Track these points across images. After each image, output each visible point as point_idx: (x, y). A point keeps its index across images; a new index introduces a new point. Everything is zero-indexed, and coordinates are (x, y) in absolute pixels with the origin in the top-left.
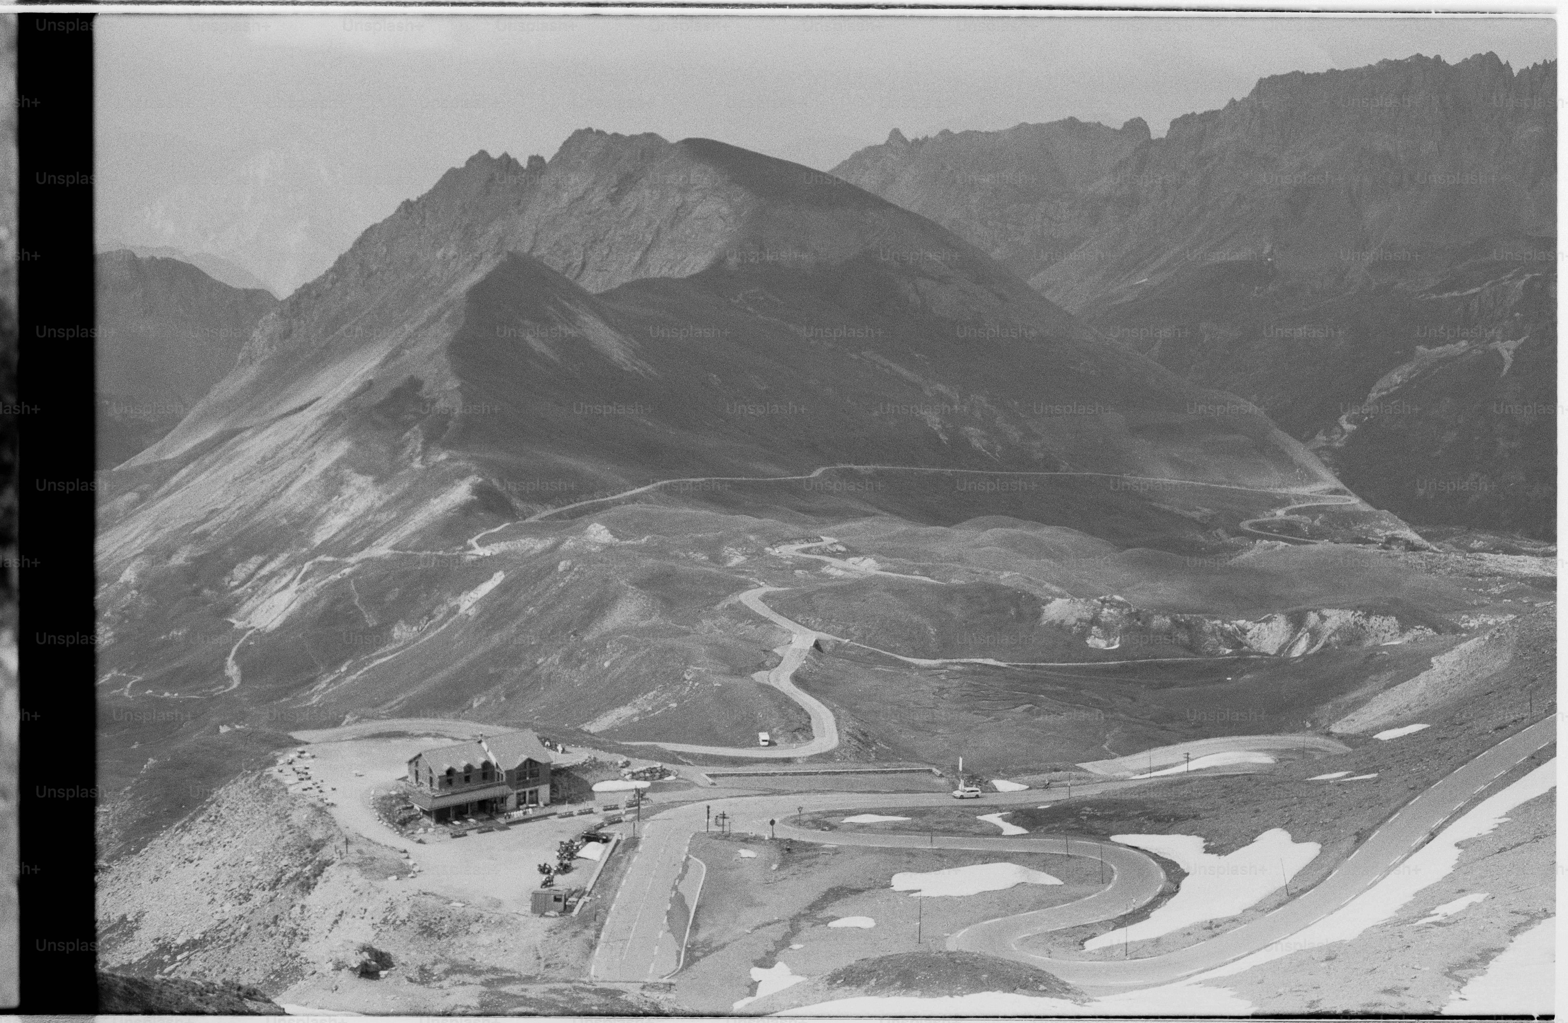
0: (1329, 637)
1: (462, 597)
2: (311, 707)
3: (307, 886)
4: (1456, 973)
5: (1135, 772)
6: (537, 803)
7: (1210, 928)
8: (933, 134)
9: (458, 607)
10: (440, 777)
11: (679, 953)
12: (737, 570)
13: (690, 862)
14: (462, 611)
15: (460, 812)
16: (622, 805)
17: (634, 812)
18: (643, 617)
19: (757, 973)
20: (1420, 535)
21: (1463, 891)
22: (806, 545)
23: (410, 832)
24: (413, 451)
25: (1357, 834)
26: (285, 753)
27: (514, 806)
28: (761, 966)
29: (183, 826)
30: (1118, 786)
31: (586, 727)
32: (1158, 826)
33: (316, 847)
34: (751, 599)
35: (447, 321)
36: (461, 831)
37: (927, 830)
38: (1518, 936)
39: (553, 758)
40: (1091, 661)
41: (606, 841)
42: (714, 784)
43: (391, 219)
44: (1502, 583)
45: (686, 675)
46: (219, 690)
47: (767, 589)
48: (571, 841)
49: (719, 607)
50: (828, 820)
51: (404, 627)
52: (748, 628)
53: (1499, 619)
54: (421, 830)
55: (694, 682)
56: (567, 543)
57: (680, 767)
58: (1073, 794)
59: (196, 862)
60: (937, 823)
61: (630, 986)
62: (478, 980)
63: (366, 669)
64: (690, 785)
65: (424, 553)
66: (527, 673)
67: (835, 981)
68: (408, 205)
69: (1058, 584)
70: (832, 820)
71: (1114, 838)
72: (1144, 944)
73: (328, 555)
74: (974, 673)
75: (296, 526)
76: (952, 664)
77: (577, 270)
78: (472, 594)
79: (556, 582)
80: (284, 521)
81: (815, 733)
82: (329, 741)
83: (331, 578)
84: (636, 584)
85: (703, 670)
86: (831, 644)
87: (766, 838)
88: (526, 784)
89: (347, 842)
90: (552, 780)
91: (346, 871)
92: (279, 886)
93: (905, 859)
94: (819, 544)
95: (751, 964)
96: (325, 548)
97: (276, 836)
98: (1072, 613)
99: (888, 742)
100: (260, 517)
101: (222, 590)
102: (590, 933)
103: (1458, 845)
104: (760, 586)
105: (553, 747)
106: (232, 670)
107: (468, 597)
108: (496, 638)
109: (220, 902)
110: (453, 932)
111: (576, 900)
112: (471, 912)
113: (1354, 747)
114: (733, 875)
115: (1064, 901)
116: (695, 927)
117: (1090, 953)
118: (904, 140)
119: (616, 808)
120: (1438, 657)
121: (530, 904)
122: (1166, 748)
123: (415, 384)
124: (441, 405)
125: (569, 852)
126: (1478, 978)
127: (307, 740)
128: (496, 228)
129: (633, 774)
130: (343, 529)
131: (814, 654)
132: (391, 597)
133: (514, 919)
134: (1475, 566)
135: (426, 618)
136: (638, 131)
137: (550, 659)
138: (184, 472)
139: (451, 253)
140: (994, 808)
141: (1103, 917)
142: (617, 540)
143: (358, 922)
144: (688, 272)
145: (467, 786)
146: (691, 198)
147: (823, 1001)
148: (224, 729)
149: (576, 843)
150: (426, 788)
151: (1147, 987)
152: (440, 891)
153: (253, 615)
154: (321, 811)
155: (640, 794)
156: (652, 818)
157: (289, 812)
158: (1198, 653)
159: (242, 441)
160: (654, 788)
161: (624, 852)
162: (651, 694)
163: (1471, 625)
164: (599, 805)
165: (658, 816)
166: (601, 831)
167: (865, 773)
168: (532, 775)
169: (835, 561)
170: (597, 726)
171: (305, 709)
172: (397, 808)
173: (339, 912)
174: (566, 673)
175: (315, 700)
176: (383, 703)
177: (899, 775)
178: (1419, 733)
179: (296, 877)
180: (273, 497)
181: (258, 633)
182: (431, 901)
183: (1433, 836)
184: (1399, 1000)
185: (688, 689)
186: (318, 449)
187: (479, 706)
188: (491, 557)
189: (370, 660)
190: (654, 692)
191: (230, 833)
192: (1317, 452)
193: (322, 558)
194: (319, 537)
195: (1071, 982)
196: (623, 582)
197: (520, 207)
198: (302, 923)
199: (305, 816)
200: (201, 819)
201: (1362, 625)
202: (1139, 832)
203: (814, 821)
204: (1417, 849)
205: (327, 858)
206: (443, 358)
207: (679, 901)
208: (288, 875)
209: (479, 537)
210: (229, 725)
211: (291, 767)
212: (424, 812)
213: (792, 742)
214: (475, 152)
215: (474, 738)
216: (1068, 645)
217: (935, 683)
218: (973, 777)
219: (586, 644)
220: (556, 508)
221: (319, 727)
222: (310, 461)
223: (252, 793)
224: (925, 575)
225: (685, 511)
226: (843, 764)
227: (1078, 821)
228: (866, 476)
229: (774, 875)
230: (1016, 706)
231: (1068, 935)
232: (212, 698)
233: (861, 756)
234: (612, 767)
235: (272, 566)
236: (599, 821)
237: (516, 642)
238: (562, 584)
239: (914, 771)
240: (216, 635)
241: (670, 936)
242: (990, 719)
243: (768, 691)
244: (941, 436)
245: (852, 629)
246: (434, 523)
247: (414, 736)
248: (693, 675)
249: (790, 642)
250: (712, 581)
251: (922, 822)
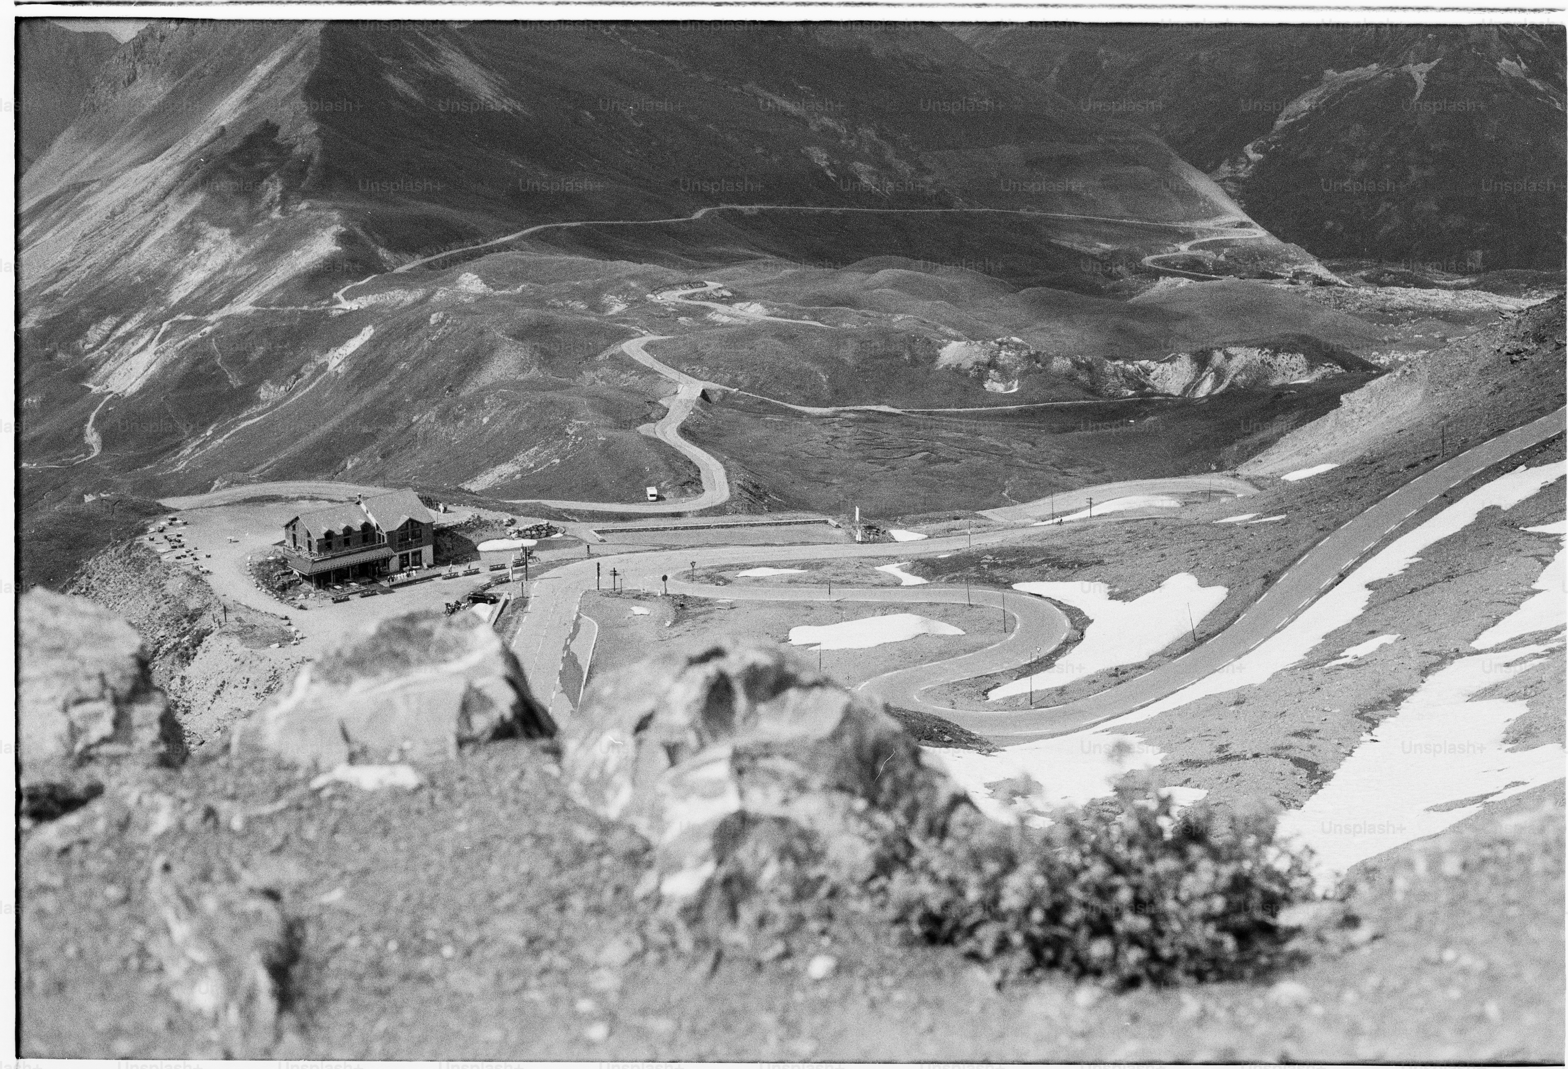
0: (1235, 376)
1: (330, 354)
2: (177, 474)
3: (186, 658)
4: (1369, 714)
5: (1037, 520)
6: (421, 564)
7: (1116, 675)
9: (326, 365)
10: (318, 541)
12: (621, 317)
13: (580, 621)
14: (330, 368)
15: (341, 576)
16: (509, 565)
17: (522, 571)
18: (522, 370)
20: (1329, 269)
21: (1373, 632)
22: (690, 291)
23: (290, 598)
24: (272, 201)
25: (1265, 577)
26: (155, 521)
27: (398, 568)
30: (1019, 534)
31: (467, 486)
32: (1061, 573)
33: (193, 617)
34: (633, 348)
35: (302, 61)
36: (343, 595)
37: (827, 583)
38: (1430, 677)
39: (435, 518)
40: (989, 405)
41: (494, 601)
42: (602, 540)
44: (1413, 318)
45: (568, 430)
46: (79, 459)
47: (650, 337)
48: (458, 603)
49: (600, 357)
50: (723, 574)
51: (272, 387)
52: (631, 379)
53: (1410, 355)
54: (302, 596)
55: (577, 436)
56: (438, 294)
57: (566, 524)
58: (973, 543)
60: (836, 574)
63: (232, 432)
64: (579, 542)
65: (289, 308)
66: (403, 432)
69: (954, 326)
70: (728, 575)
71: (1015, 586)
72: (1049, 693)
73: (187, 314)
74: (868, 420)
75: (151, 283)
76: (844, 411)
78: (340, 350)
79: (428, 335)
80: (139, 279)
81: (705, 485)
82: (200, 507)
83: (191, 337)
84: (514, 336)
85: (586, 423)
86: (719, 393)
87: (659, 594)
88: (409, 546)
89: (225, 610)
90: (436, 541)
91: (225, 640)
93: (803, 612)
94: (702, 289)
96: (184, 305)
97: (151, 606)
98: (968, 357)
99: (780, 494)
100: (111, 276)
101: (77, 353)
103: (1368, 586)
104: (642, 335)
105: (434, 506)
106: (92, 437)
107: (336, 354)
108: (368, 397)
113: (1261, 489)
114: (625, 633)
115: (966, 652)
117: (994, 703)
119: (503, 567)
120: (1347, 395)
122: (1068, 494)
123: (270, 129)
124: (299, 150)
126: (1389, 719)
127: (177, 507)
129: (519, 532)
130: (201, 285)
131: (701, 405)
132: (254, 356)
134: (1387, 300)
135: (294, 377)
137: (425, 417)
140: (892, 559)
141: (1006, 667)
142: (491, 290)
143: (240, 691)
145: (347, 550)
148: (88, 498)
149: (463, 605)
150: (305, 553)
151: (1053, 736)
153: (110, 380)
154: (197, 579)
155: (528, 552)
156: (541, 576)
157: (163, 581)
158: (1101, 396)
159: (90, 194)
160: (540, 547)
161: (513, 612)
162: (532, 451)
163: (1382, 361)
164: (484, 565)
165: (547, 575)
166: (489, 592)
167: (759, 525)
168: (414, 536)
169: (720, 308)
170: (478, 485)
171: (171, 476)
172: (275, 574)
173: (220, 683)
174: (443, 430)
175: (181, 466)
176: (252, 467)
177: (794, 527)
178: (1328, 473)
179: (175, 647)
180: (125, 254)
181: (117, 397)
183: (1342, 577)
184: (1311, 742)
185: (570, 444)
186: (171, 201)
187: (354, 468)
188: (359, 310)
189: (235, 423)
190: (536, 448)
191: (103, 606)
192: (1221, 182)
193: (180, 317)
194: (177, 295)
195: (977, 732)
196: (499, 334)
198: (184, 695)
199: (180, 585)
200: (71, 591)
201: (1269, 363)
202: (1042, 580)
203: (708, 576)
204: (1326, 591)
205: (205, 627)
206: (299, 102)
207: (571, 660)
208: (165, 646)
209: (345, 289)
210: (93, 494)
211: (162, 535)
212: (304, 577)
213: (680, 496)
215: (351, 500)
216: (965, 389)
217: (827, 432)
218: (870, 528)
219: (462, 400)
220: (425, 257)
221: (187, 493)
222: (163, 215)
223: (123, 563)
224: (815, 320)
225: (563, 258)
226: (734, 517)
227: (980, 569)
228: (751, 217)
229: (668, 631)
230: (912, 454)
231: (970, 685)
232: (73, 468)
233: (751, 510)
234: (496, 526)
235: (128, 326)
236: (487, 581)
237: (391, 399)
238: (434, 338)
239: (809, 522)
240: (72, 400)
241: (564, 696)
242: (885, 468)
243: (656, 444)
244: (829, 173)
245: (740, 378)
246: (297, 276)
247: (288, 500)
248: (575, 429)
249: (676, 393)
250: (593, 331)
251: (818, 575)
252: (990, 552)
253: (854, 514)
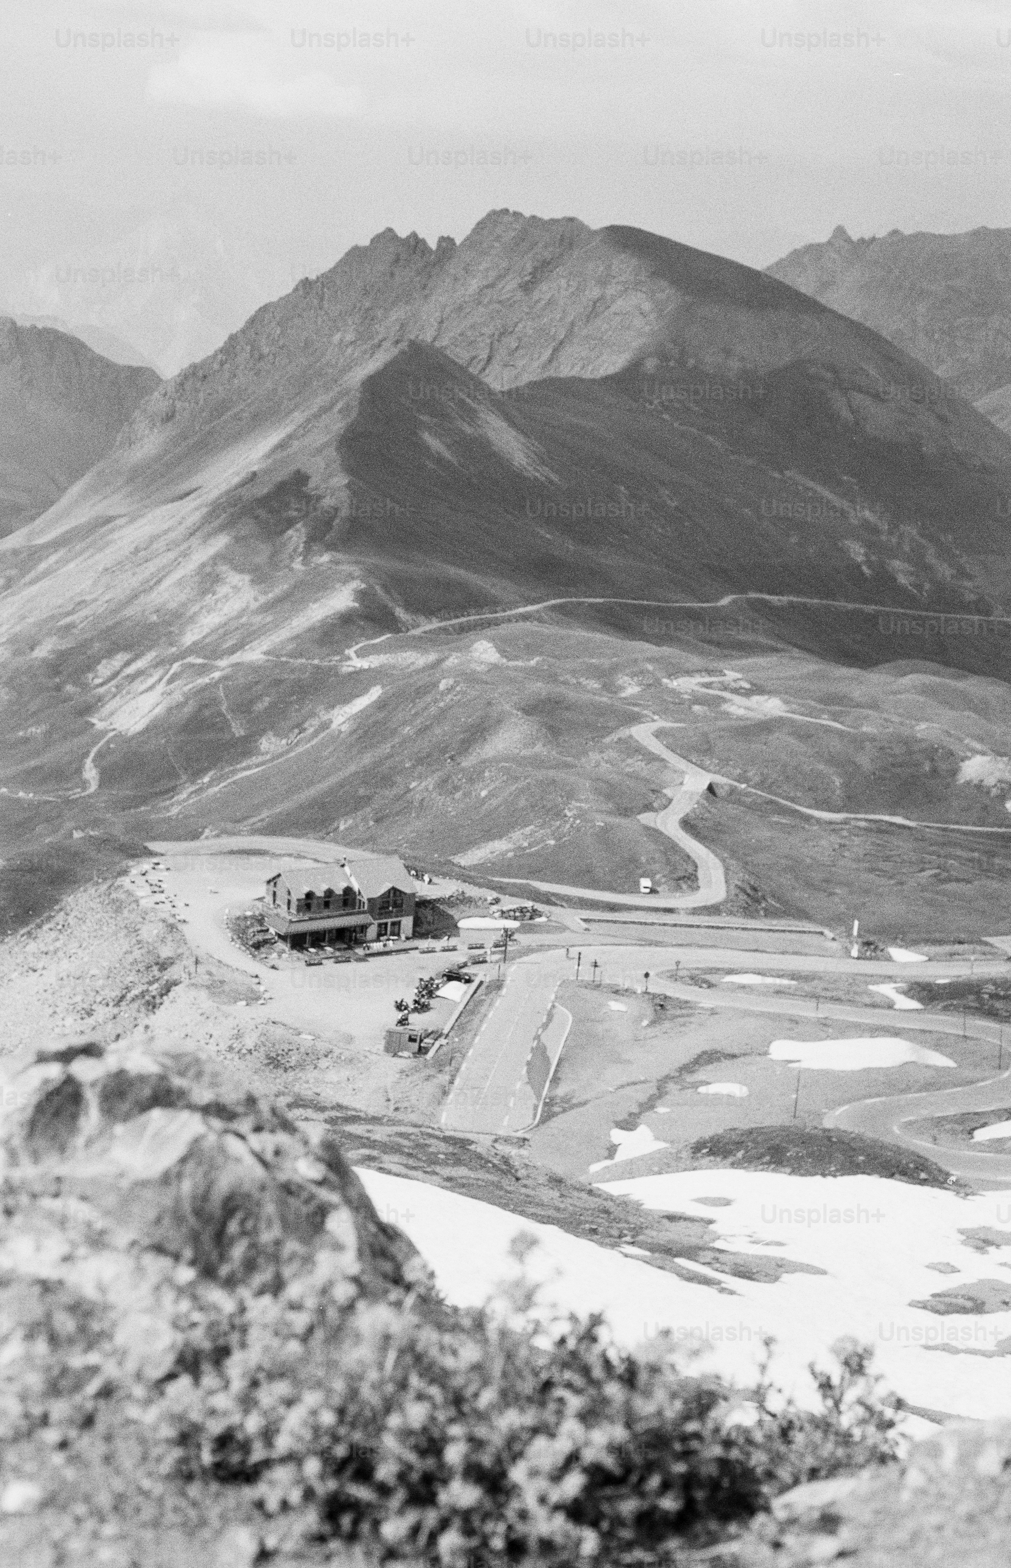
1: (336, 711)
2: (170, 818)
3: (152, 1006)
6: (398, 935)
8: (881, 233)
9: (331, 721)
10: (298, 900)
11: (536, 1107)
12: (632, 701)
13: (554, 1011)
14: (334, 726)
15: (317, 939)
16: (489, 945)
17: (500, 953)
18: (526, 746)
19: (617, 1135)
22: (707, 679)
23: (264, 956)
24: (295, 550)
26: (138, 863)
27: (375, 936)
28: (622, 1128)
29: (29, 933)
31: (456, 859)
33: (163, 966)
34: (642, 733)
35: (340, 412)
36: (316, 959)
37: (816, 997)
39: (418, 889)
41: (468, 981)
42: (586, 929)
43: (285, 299)
45: (566, 811)
46: (76, 793)
47: (661, 723)
48: (432, 979)
49: (608, 739)
50: (708, 977)
51: (273, 739)
52: (636, 765)
54: (275, 955)
55: (575, 819)
56: (451, 660)
57: (553, 908)
58: (975, 971)
59: (39, 972)
60: (826, 989)
61: (481, 1137)
62: (322, 1116)
63: (229, 781)
64: (563, 928)
65: (300, 661)
66: (398, 798)
67: (699, 1151)
68: (306, 283)
69: (981, 740)
70: (713, 978)
73: (198, 657)
74: (880, 831)
75: (166, 623)
76: (856, 819)
77: (482, 363)
78: (346, 708)
79: (436, 701)
80: (154, 618)
81: (701, 882)
82: (186, 854)
83: (199, 681)
84: (523, 710)
85: (586, 806)
86: (727, 788)
87: (639, 991)
88: (389, 914)
89: (197, 962)
90: (416, 913)
91: (193, 993)
92: (123, 1003)
93: (787, 1025)
94: (721, 679)
95: (613, 1125)
96: (195, 649)
97: (124, 950)
98: (992, 773)
99: (779, 900)
100: (129, 612)
101: (85, 687)
102: (444, 1078)
104: (653, 721)
105: (419, 876)
106: (90, 773)
107: (342, 712)
108: (367, 759)
109: (61, 1016)
110: (300, 1066)
111: (432, 1041)
112: (322, 1046)
114: (600, 1028)
115: (954, 1085)
116: (556, 1080)
117: (979, 1143)
118: (849, 240)
119: (481, 947)
121: (383, 1042)
123: (300, 478)
124: (328, 502)
125: (428, 990)
127: (163, 852)
128: (397, 314)
129: (503, 912)
130: (215, 630)
131: (707, 799)
132: (260, 706)
133: (366, 1057)
135: (297, 731)
136: (558, 215)
137: (423, 784)
138: (53, 559)
139: (350, 337)
140: (890, 978)
141: (997, 1106)
142: (505, 660)
144: (602, 373)
145: (326, 913)
146: (611, 291)
147: (685, 1170)
148: (77, 835)
149: (436, 982)
150: (283, 911)
152: (288, 1021)
153: (114, 716)
154: (172, 928)
155: (508, 934)
156: (518, 960)
157: (139, 926)
159: (116, 529)
160: (523, 930)
161: (487, 994)
162: (528, 830)
164: (463, 943)
165: (525, 959)
166: (464, 971)
167: (750, 930)
168: (395, 905)
169: (737, 699)
170: (469, 859)
171: (164, 820)
172: (251, 930)
174: (440, 800)
175: (175, 811)
176: (245, 818)
177: (788, 936)
179: (143, 994)
180: (145, 591)
181: (119, 735)
182: (279, 1031)
185: (568, 826)
186: (195, 541)
187: (346, 829)
188: (369, 669)
189: (234, 772)
190: (532, 827)
191: (77, 945)
193: (191, 660)
194: (189, 638)
195: (955, 1172)
196: (507, 707)
197: (427, 292)
199: (155, 932)
200: (48, 927)
203: (692, 978)
205: (175, 977)
206: (332, 453)
207: (540, 1051)
208: (134, 993)
209: (358, 646)
210: (83, 831)
211: (144, 878)
212: (280, 936)
213: (674, 891)
214: (381, 229)
215: (337, 861)
216: (985, 808)
217: (835, 839)
218: (868, 944)
219: (463, 770)
220: (441, 621)
221: (178, 839)
222: (185, 555)
223: (102, 903)
224: (834, 720)
225: (580, 633)
226: (728, 918)
227: (979, 999)
228: (777, 608)
229: (644, 1032)
230: (922, 870)
231: (956, 1122)
232: (67, 801)
233: (748, 911)
234: (480, 903)
235: (139, 664)
236: (462, 960)
237: (389, 763)
238: (442, 704)
239: (804, 932)
240: (75, 734)
241: (528, 1088)
242: (892, 882)
243: (654, 834)
244: (865, 568)
245: (750, 774)
246: (311, 629)
247: (274, 855)
248: (575, 812)
249: (681, 784)
250: (602, 711)
251: (807, 987)
252: (994, 982)
253: (852, 928)
